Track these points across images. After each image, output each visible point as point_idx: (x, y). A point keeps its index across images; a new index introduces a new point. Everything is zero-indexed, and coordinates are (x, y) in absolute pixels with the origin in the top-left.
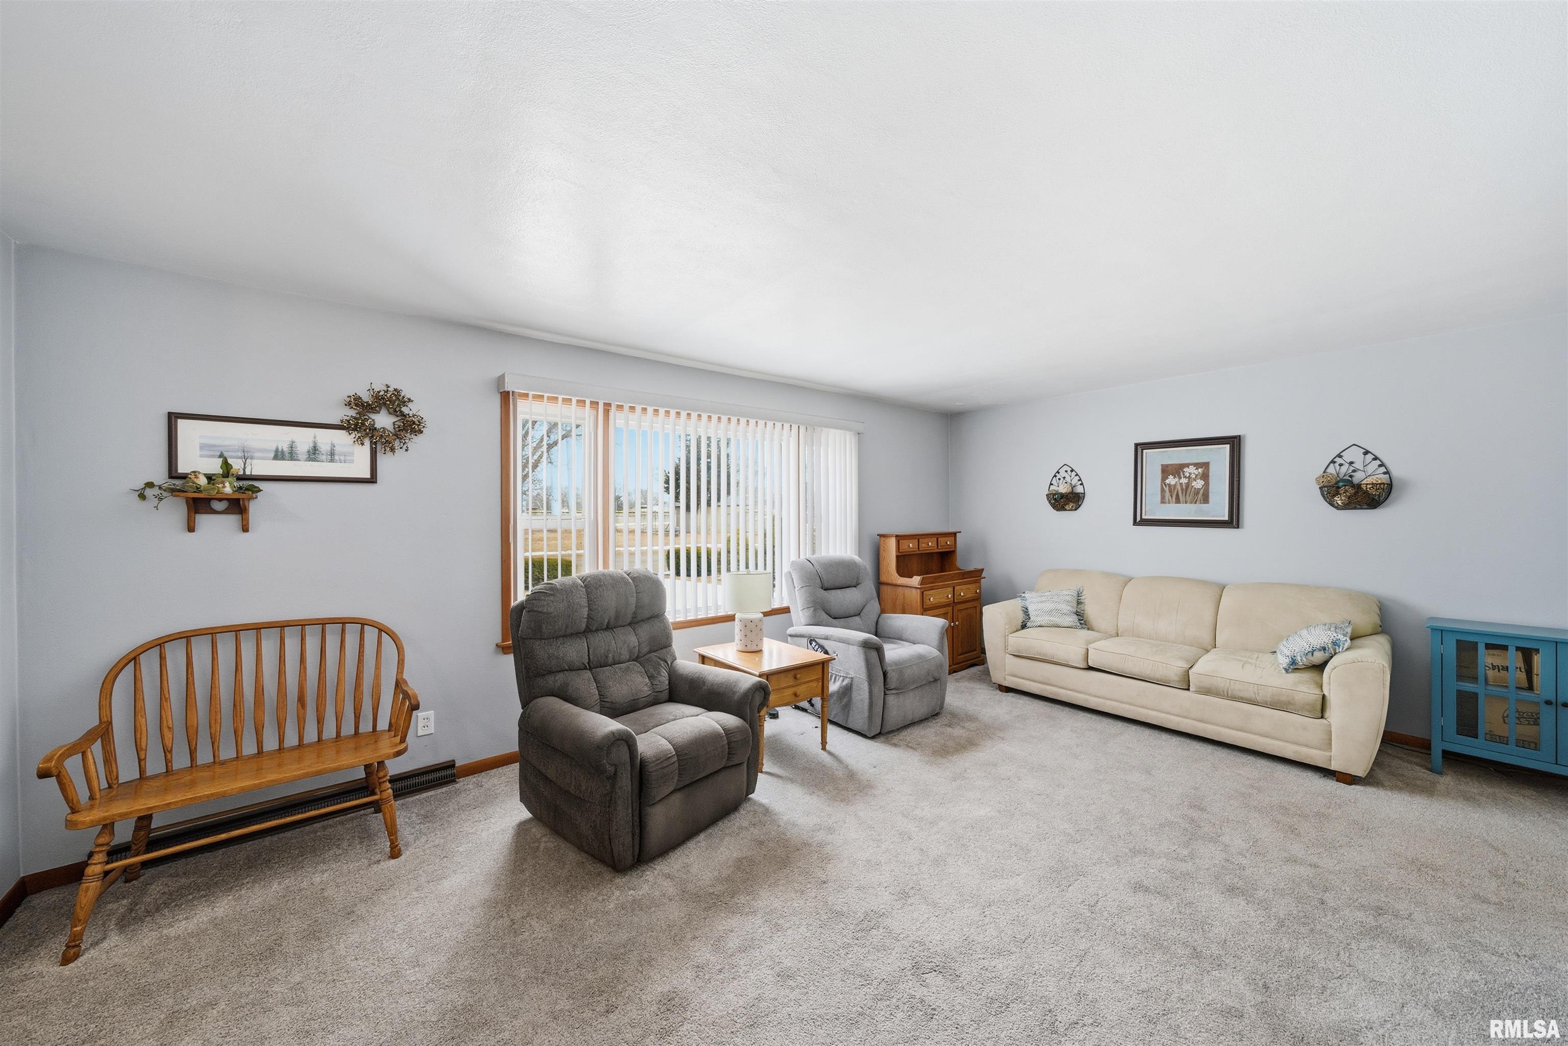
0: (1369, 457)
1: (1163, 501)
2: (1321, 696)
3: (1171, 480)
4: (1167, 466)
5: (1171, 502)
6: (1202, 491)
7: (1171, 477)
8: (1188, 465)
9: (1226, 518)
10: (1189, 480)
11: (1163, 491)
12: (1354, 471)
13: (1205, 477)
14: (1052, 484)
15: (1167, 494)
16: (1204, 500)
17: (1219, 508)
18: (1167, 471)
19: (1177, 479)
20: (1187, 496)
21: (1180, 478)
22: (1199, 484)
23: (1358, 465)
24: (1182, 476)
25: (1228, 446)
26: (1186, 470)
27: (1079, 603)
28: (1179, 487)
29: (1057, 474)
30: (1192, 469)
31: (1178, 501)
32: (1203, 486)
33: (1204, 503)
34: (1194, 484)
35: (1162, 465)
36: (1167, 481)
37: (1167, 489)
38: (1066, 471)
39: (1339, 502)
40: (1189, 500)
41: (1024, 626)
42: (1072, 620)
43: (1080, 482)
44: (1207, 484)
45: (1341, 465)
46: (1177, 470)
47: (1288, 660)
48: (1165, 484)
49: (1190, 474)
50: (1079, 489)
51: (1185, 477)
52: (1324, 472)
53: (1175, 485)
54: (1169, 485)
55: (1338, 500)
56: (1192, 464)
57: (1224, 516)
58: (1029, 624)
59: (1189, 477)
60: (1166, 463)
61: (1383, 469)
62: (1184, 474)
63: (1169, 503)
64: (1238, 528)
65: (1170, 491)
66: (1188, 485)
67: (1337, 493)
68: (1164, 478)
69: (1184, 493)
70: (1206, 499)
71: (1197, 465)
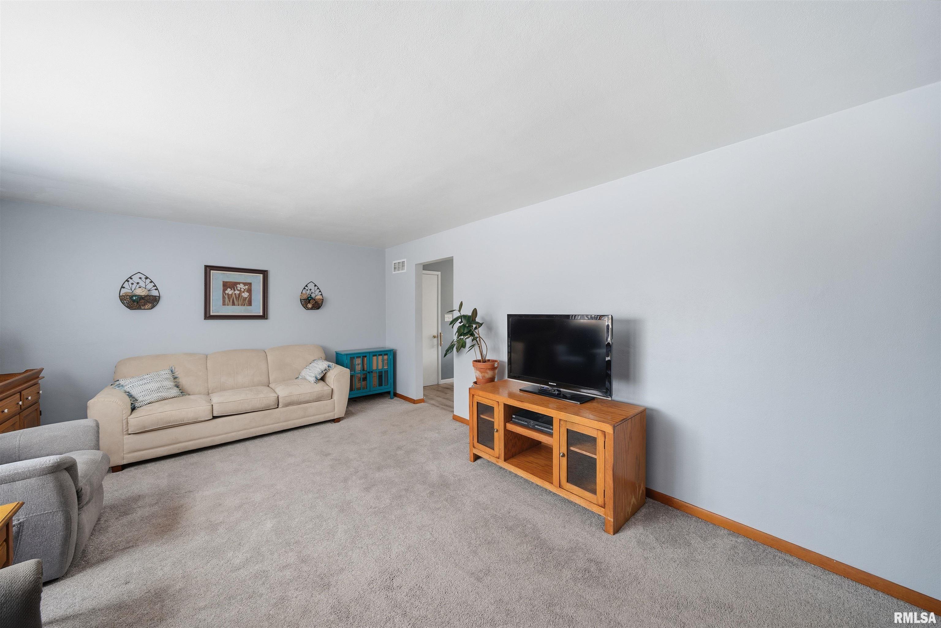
0: (316, 288)
1: (224, 304)
2: (331, 390)
3: (229, 291)
4: (227, 282)
5: (229, 304)
6: (247, 299)
7: (229, 289)
8: (239, 283)
9: (261, 314)
10: (240, 292)
11: (224, 297)
12: (312, 293)
13: (249, 291)
14: (124, 288)
15: (227, 300)
16: (249, 304)
17: (257, 309)
18: (226, 285)
19: (232, 291)
20: (239, 300)
21: (235, 290)
22: (245, 295)
23: (313, 291)
24: (236, 289)
25: (262, 275)
26: (238, 286)
27: (175, 378)
28: (234, 296)
29: (129, 279)
30: (242, 286)
31: (233, 304)
32: (248, 296)
33: (249, 306)
34: (243, 294)
35: (223, 282)
36: (227, 292)
37: (226, 297)
38: (140, 278)
39: (310, 307)
40: (240, 303)
41: (133, 409)
42: (175, 392)
43: (155, 288)
44: (250, 295)
45: (307, 290)
46: (233, 285)
47: (314, 379)
48: (225, 293)
49: (241, 288)
50: (155, 293)
51: (238, 290)
52: (302, 293)
53: (232, 295)
54: (228, 294)
55: (310, 306)
56: (242, 283)
57: (260, 313)
58: (137, 405)
59: (240, 291)
60: (225, 281)
61: (320, 293)
62: (237, 288)
63: (228, 305)
64: (267, 319)
65: (229, 298)
66: (239, 295)
67: (309, 302)
68: (224, 290)
69: (237, 299)
70: (250, 304)
71: (245, 284)
